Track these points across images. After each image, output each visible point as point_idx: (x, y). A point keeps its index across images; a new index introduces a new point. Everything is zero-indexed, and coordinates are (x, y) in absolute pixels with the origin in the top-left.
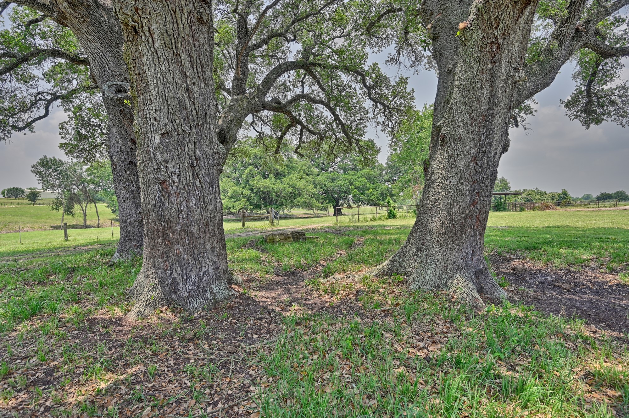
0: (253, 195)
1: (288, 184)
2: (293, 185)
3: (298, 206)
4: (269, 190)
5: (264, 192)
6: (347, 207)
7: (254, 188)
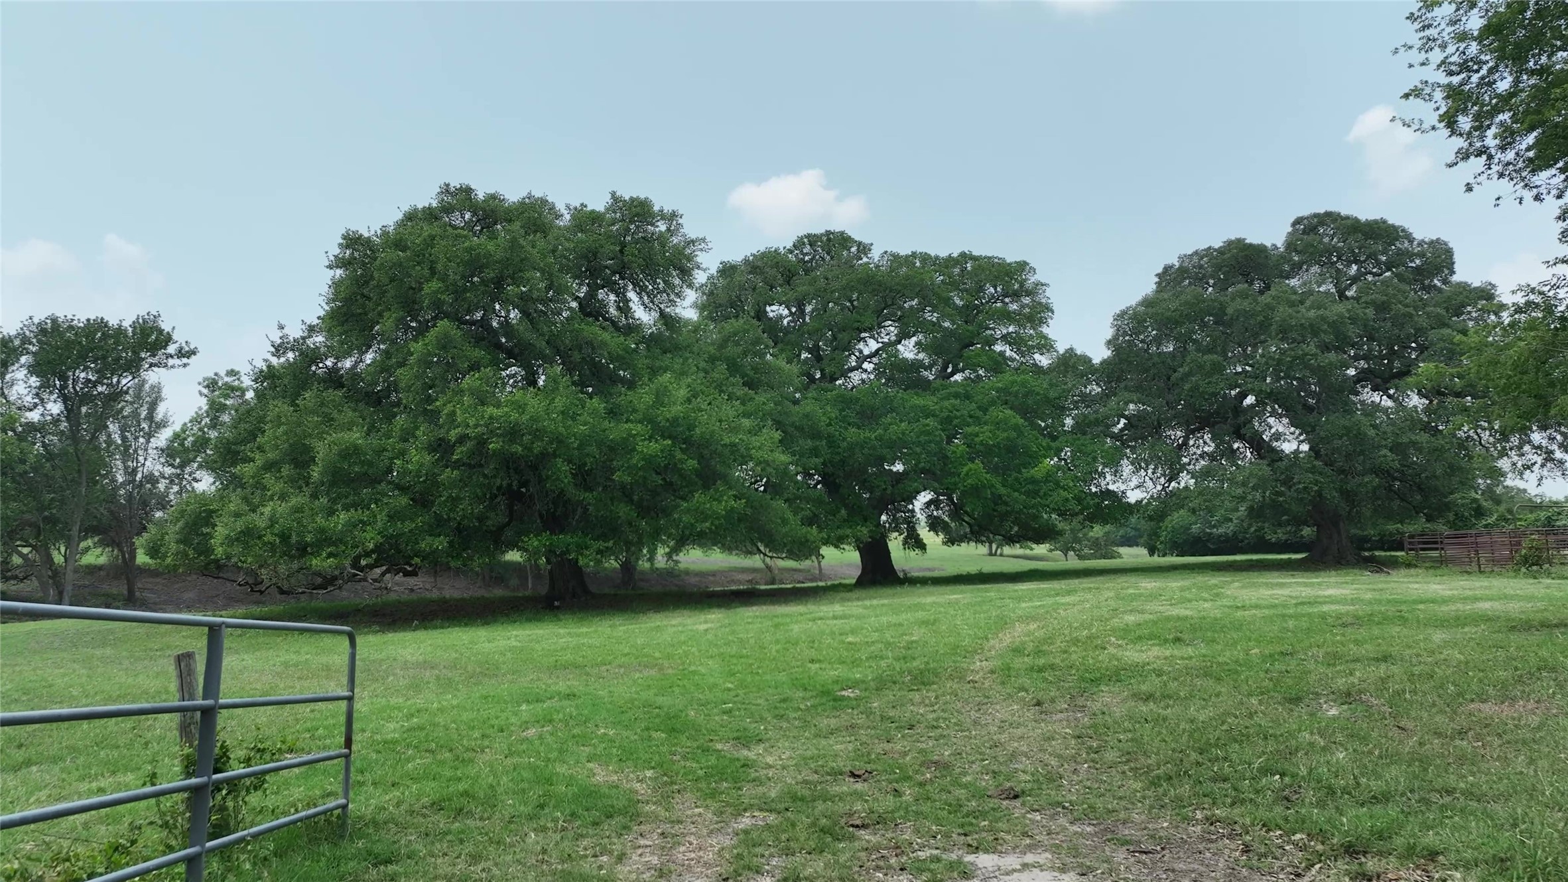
0: (448, 475)
1: (649, 420)
2: (674, 422)
3: (704, 539)
4: (537, 447)
5: (509, 463)
6: (905, 543)
7: (453, 435)
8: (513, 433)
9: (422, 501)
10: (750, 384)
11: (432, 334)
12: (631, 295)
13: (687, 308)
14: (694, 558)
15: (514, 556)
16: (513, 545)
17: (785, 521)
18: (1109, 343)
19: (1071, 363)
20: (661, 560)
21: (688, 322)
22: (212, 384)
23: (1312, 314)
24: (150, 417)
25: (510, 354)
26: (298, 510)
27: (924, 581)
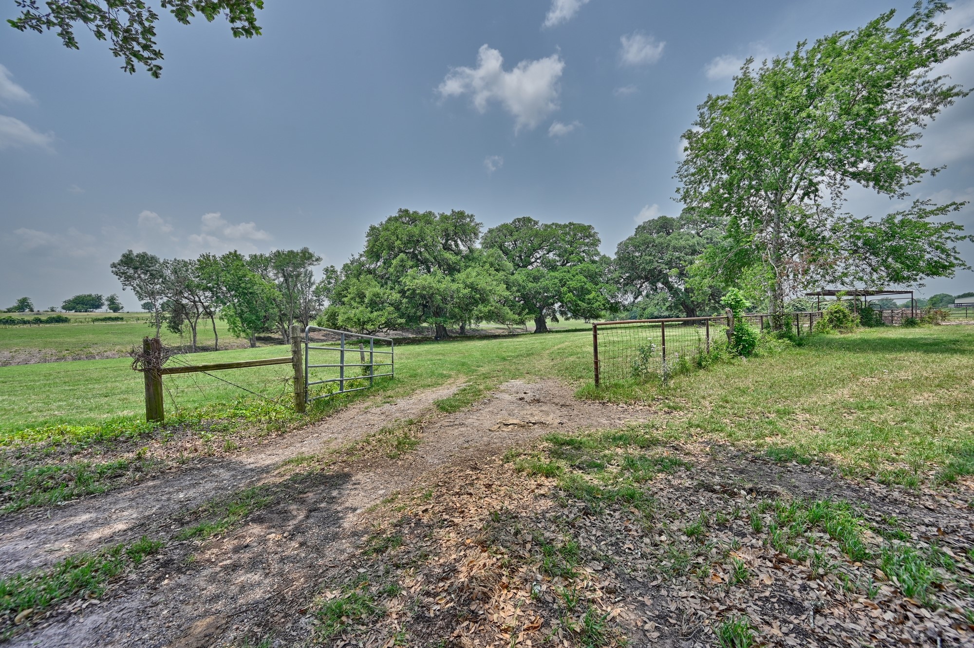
0: (405, 300)
1: (464, 283)
2: (472, 283)
3: (486, 319)
4: (431, 292)
5: (423, 297)
6: (552, 319)
7: (406, 288)
8: (424, 288)
9: (397, 308)
10: (497, 270)
11: (398, 258)
12: (459, 242)
13: (478, 245)
14: (484, 325)
15: (425, 325)
16: (425, 321)
17: (508, 313)
18: (616, 253)
19: (605, 260)
20: (473, 326)
21: (477, 250)
22: (327, 270)
23: (683, 243)
24: (309, 281)
25: (422, 263)
26: (361, 312)
27: (557, 332)
